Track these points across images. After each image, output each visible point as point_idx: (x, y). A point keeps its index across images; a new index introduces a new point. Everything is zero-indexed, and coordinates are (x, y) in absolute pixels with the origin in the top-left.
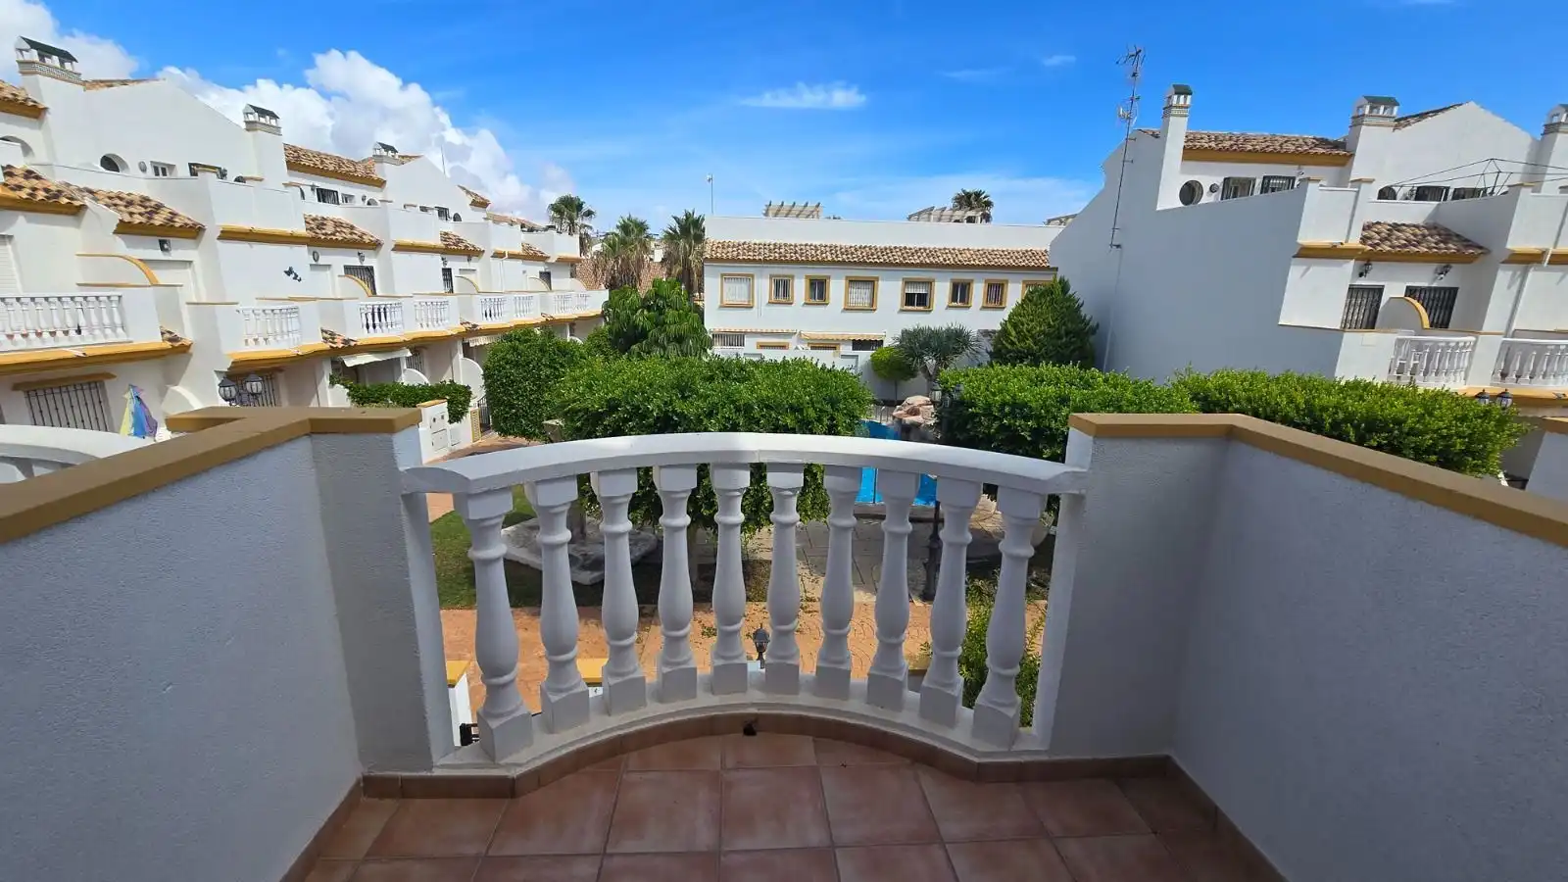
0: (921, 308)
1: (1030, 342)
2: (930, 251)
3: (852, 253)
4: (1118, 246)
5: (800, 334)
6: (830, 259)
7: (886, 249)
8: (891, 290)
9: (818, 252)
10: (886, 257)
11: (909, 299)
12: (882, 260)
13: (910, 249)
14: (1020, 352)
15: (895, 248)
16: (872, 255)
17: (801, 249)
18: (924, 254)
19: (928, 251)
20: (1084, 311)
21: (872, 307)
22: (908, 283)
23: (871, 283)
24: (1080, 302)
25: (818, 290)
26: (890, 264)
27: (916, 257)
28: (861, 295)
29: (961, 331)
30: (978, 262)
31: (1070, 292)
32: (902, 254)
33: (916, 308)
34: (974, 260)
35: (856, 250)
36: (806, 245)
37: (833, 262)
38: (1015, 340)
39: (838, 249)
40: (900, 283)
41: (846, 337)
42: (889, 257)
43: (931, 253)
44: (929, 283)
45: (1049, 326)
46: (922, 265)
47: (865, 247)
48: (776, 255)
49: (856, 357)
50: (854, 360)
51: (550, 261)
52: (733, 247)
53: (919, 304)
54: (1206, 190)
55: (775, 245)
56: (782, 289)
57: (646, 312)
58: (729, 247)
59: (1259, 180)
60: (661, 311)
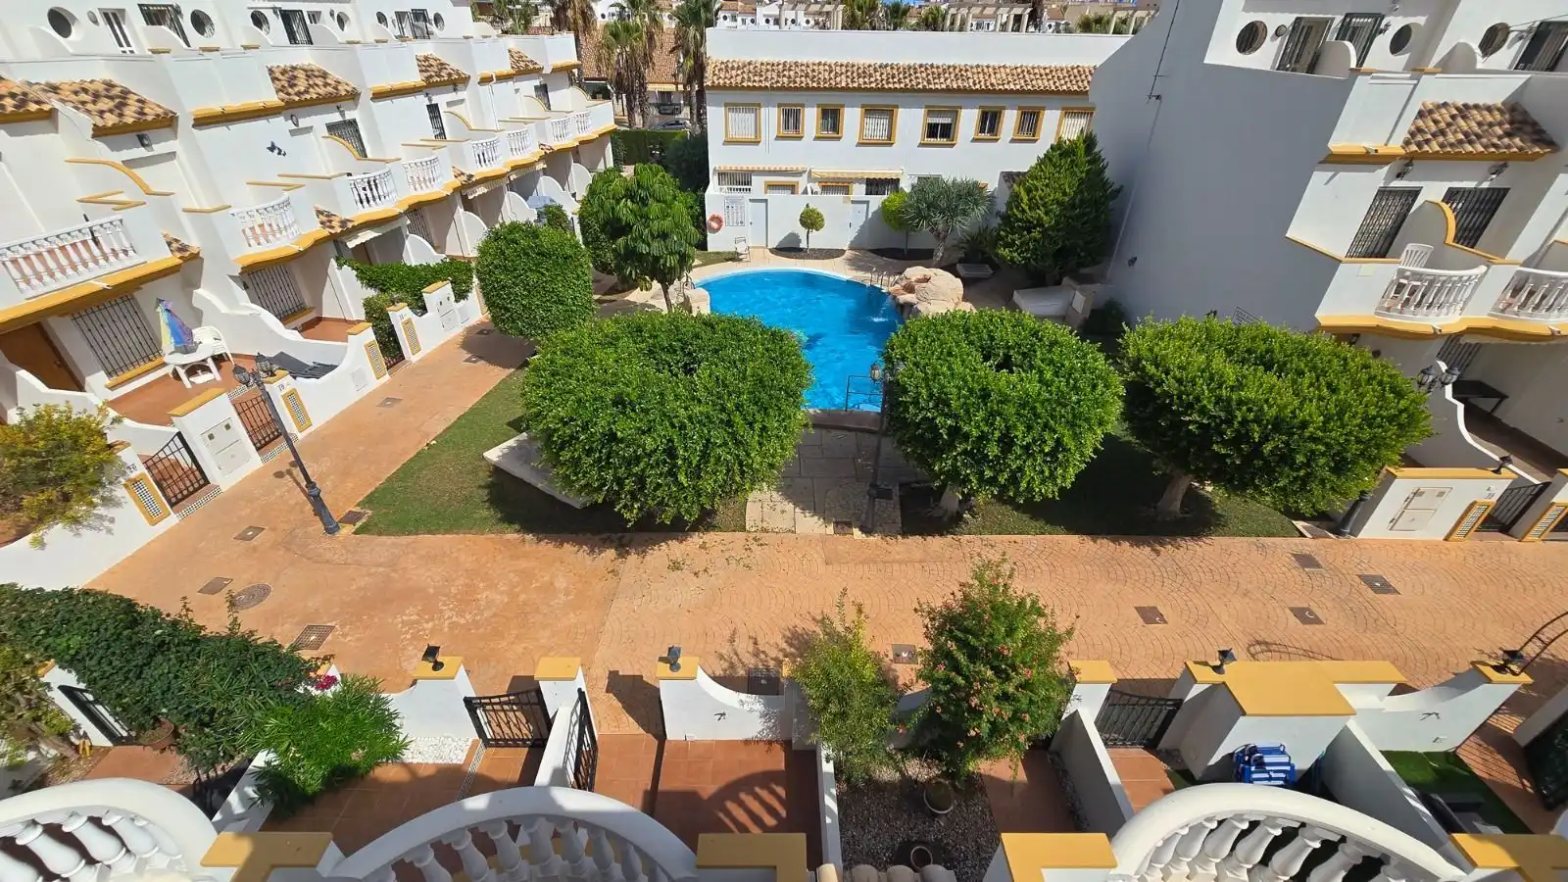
0: (944, 141)
1: (1041, 212)
2: (961, 70)
3: (871, 76)
4: (1158, 97)
5: (810, 171)
6: (844, 84)
7: (910, 68)
8: (911, 120)
9: (832, 75)
10: (907, 81)
11: (932, 131)
12: (902, 86)
13: (938, 67)
14: (1029, 221)
15: (921, 66)
16: (893, 78)
17: (813, 71)
18: (953, 75)
19: (957, 71)
20: (1107, 174)
21: (889, 141)
22: (930, 113)
23: (888, 112)
24: (1105, 162)
25: (831, 119)
26: (913, 90)
27: (942, 80)
28: (877, 127)
29: (976, 184)
30: (1012, 87)
31: (1096, 150)
32: (928, 75)
33: (939, 140)
34: (1009, 82)
35: (875, 71)
36: (820, 64)
37: (846, 89)
38: (1026, 208)
39: (855, 69)
40: (922, 112)
41: (859, 176)
42: (911, 80)
43: (961, 72)
44: (954, 113)
45: (1065, 194)
46: (949, 90)
47: (886, 66)
48: (785, 80)
49: (867, 202)
50: (865, 205)
51: (544, 72)
52: (738, 68)
53: (942, 136)
54: (1271, 32)
55: (784, 64)
56: (792, 119)
57: (629, 203)
58: (733, 68)
59: (1339, 19)
60: (644, 202)
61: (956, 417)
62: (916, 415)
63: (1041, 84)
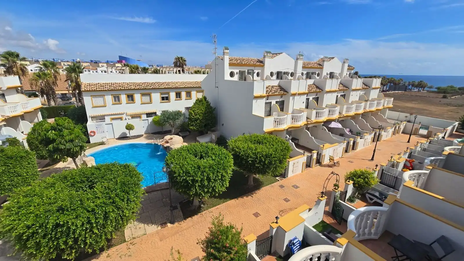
0: (167, 101)
1: (198, 116)
2: (167, 83)
3: (141, 85)
4: (217, 87)
5: (126, 113)
6: (133, 88)
7: (153, 83)
8: (156, 96)
9: (129, 86)
10: (153, 86)
11: (163, 99)
12: (152, 88)
13: (161, 83)
14: (196, 119)
15: (156, 82)
16: (148, 85)
17: (122, 85)
18: (166, 85)
19: (166, 83)
20: (211, 105)
21: (151, 102)
22: (161, 94)
23: (149, 95)
24: (210, 102)
25: (131, 98)
26: (155, 89)
27: (163, 86)
28: (146, 99)
29: (179, 111)
30: (182, 87)
31: (207, 100)
32: (158, 85)
33: (165, 101)
34: (181, 86)
35: (142, 84)
36: (124, 83)
37: (134, 89)
38: (194, 115)
39: (136, 84)
40: (159, 94)
41: (143, 113)
42: (154, 86)
44: (168, 93)
45: (203, 111)
46: (165, 88)
47: (146, 83)
48: (113, 88)
49: (148, 120)
50: (147, 121)
51: (2, 89)
52: (94, 85)
53: (166, 100)
54: (235, 73)
55: (111, 83)
56: (117, 99)
57: (53, 132)
58: (92, 85)
59: (247, 71)
60: (61, 131)
61: (193, 176)
62: (180, 179)
63: (189, 86)
